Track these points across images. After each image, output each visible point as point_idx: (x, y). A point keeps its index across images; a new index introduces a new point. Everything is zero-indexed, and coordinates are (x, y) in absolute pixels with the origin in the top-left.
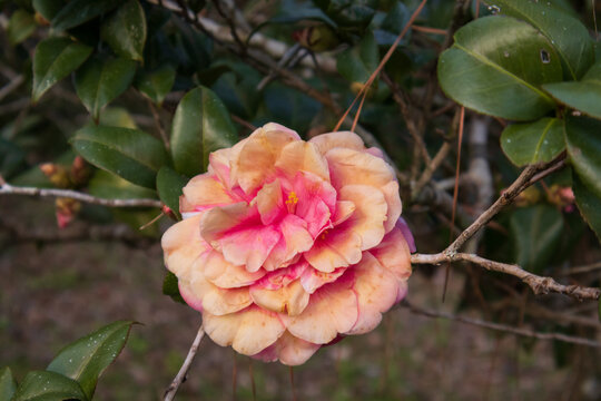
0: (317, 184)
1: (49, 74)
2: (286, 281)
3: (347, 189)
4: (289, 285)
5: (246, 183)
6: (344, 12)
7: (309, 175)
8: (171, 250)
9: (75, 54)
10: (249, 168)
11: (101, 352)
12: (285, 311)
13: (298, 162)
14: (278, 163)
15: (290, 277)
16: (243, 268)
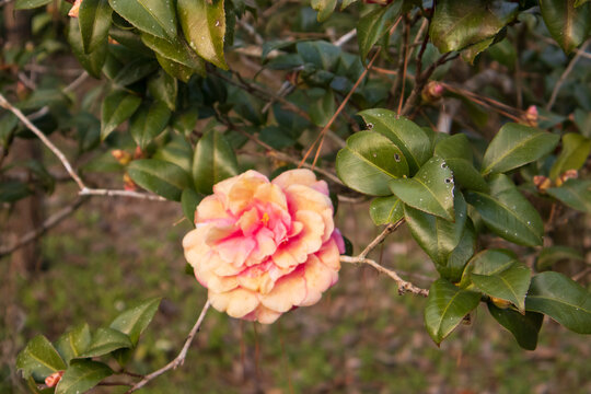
0: (279, 211)
1: (112, 121)
2: (260, 272)
3: (299, 213)
4: (262, 275)
5: (235, 208)
6: (312, 77)
7: (275, 205)
8: (188, 249)
9: (130, 104)
10: (237, 199)
11: (142, 318)
12: (259, 291)
13: (268, 196)
14: (255, 196)
15: (263, 270)
16: (232, 264)
